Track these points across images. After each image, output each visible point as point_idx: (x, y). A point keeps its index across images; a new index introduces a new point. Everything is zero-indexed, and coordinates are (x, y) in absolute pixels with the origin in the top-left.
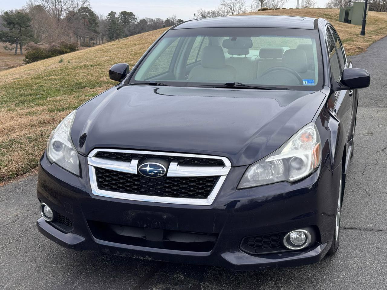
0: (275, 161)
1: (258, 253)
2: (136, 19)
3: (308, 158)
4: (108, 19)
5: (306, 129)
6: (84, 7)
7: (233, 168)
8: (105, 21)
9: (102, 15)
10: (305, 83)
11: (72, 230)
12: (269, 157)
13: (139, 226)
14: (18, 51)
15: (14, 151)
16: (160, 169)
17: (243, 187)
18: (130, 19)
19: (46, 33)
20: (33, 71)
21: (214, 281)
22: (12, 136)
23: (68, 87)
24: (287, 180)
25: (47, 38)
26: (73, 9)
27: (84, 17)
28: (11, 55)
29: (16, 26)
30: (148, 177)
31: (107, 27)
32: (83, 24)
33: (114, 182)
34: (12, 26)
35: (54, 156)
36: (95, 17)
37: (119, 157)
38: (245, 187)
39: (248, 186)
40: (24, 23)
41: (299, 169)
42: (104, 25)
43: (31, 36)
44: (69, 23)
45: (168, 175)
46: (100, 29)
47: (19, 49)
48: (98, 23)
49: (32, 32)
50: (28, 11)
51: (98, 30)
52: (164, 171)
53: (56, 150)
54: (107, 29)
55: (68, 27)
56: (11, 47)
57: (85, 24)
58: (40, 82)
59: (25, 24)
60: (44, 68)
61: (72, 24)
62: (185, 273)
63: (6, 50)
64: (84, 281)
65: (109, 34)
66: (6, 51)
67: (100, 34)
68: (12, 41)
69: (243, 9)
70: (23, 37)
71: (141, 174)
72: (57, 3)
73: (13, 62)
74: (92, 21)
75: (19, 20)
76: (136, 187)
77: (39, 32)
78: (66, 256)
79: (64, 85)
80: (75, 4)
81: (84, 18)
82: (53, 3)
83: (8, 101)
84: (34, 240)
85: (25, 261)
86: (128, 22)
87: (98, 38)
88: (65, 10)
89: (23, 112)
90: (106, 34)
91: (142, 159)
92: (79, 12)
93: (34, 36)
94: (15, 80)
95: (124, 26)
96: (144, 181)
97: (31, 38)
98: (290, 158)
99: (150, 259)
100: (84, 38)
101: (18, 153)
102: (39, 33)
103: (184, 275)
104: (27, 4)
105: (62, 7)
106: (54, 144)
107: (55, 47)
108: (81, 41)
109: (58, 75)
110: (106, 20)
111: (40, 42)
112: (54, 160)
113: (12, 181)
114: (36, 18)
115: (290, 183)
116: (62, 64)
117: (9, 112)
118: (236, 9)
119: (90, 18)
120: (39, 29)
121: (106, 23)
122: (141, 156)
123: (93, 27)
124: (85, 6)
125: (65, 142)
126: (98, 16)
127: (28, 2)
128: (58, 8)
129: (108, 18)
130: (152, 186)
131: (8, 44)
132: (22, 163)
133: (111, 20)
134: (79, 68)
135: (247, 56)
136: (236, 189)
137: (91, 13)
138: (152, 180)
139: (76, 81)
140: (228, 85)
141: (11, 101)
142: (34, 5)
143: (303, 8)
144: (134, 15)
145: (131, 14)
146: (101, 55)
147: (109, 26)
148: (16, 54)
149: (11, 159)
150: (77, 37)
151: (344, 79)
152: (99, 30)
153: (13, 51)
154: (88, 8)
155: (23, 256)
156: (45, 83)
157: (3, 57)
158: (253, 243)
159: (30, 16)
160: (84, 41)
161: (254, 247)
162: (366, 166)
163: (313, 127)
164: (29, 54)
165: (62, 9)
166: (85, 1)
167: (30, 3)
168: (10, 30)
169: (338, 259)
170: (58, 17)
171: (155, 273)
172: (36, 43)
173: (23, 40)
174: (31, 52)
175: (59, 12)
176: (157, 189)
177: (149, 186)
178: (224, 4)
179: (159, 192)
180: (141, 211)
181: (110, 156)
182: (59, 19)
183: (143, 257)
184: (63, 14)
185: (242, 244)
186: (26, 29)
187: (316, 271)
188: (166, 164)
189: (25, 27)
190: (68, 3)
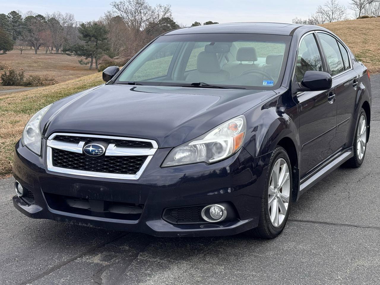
0: (197, 146)
1: (178, 223)
3: (227, 144)
5: (235, 120)
6: (165, 18)
7: (159, 149)
10: (265, 84)
11: (34, 202)
12: (192, 142)
13: (83, 198)
14: (94, 65)
16: (100, 150)
17: (166, 166)
19: (124, 46)
20: (82, 82)
24: (206, 161)
25: (125, 51)
26: (153, 20)
27: (165, 28)
28: (86, 70)
29: (93, 39)
30: (91, 156)
33: (65, 160)
34: (88, 38)
37: (72, 139)
38: (169, 166)
39: (170, 165)
40: (100, 35)
43: (107, 49)
45: (106, 154)
47: (94, 63)
49: (109, 45)
50: (105, 22)
52: (103, 151)
53: (28, 135)
55: (147, 39)
56: (86, 61)
59: (102, 36)
61: (152, 36)
63: (81, 64)
66: (81, 66)
68: (88, 54)
70: (100, 50)
71: (86, 153)
72: (137, 14)
75: (95, 32)
76: (81, 165)
80: (155, 14)
82: (132, 14)
88: (144, 21)
91: (88, 141)
92: (159, 23)
93: (110, 49)
96: (87, 160)
97: (107, 51)
98: (212, 143)
99: (91, 226)
102: (116, 46)
103: (130, 247)
104: (105, 15)
105: (141, 18)
106: (28, 131)
111: (116, 56)
112: (26, 144)
114: (113, 30)
115: (208, 164)
118: (335, 18)
120: (116, 42)
122: (88, 139)
124: (166, 17)
125: (35, 129)
126: (180, 27)
127: (106, 13)
128: (137, 19)
130: (94, 164)
131: (83, 58)
136: (160, 167)
137: (173, 24)
138: (94, 158)
142: (112, 16)
148: (91, 69)
151: (305, 81)
153: (88, 66)
154: (169, 18)
157: (77, 72)
158: (175, 214)
159: (107, 28)
161: (176, 218)
162: (369, 174)
163: (242, 119)
164: (102, 68)
165: (141, 20)
166: (167, 10)
167: (108, 14)
168: (86, 43)
169: (275, 242)
170: (137, 28)
171: (106, 244)
172: (112, 57)
173: (98, 54)
174: (104, 66)
175: (139, 23)
176: (98, 166)
177: (92, 164)
178: (320, 12)
179: (99, 168)
180: (84, 184)
181: (65, 139)
182: (138, 30)
183: (87, 224)
184: (142, 25)
185: (165, 214)
186: (103, 42)
187: (247, 249)
188: (106, 145)
189: (102, 40)
190: (148, 13)
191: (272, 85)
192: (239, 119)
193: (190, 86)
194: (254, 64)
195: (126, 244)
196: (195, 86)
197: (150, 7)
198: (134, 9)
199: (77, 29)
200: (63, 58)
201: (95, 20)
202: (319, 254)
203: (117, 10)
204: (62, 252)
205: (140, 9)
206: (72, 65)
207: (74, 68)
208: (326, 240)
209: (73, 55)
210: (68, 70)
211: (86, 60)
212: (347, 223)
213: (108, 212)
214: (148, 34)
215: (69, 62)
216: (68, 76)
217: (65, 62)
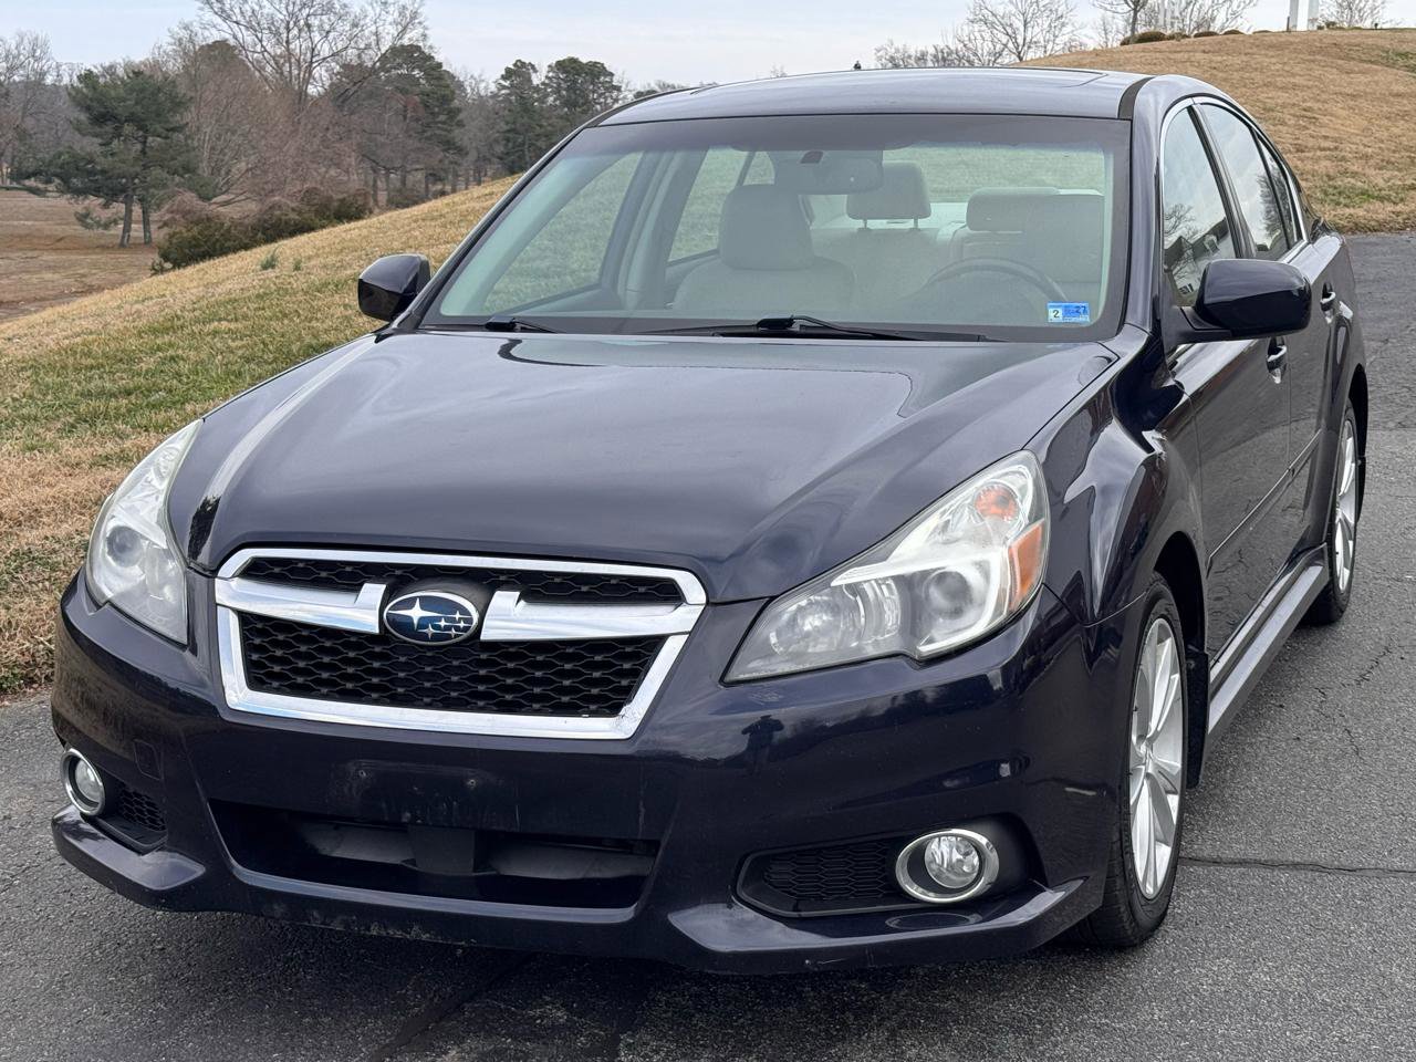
0: (866, 586)
1: (804, 914)
2: (618, 89)
3: (987, 576)
4: (503, 92)
5: (1000, 472)
6: (402, 46)
7: (711, 610)
8: (491, 102)
9: (476, 75)
10: (1055, 315)
11: (165, 839)
12: (845, 571)
13: (386, 819)
14: (136, 231)
15: (22, 592)
16: (458, 616)
17: (747, 676)
18: (594, 92)
19: (250, 155)
20: (157, 304)
21: (671, 1029)
22: (23, 542)
23: (276, 359)
24: (908, 652)
25: (254, 176)
26: (359, 56)
27: (405, 86)
28: (104, 248)
29: (128, 129)
30: (417, 645)
31: (498, 127)
32: (401, 117)
33: (301, 664)
34: (109, 128)
35: (111, 579)
36: (448, 86)
37: (324, 574)
38: (755, 675)
39: (763, 674)
40: (158, 115)
41: (957, 613)
42: (488, 119)
43: (187, 169)
44: (342, 111)
45: (486, 635)
46: (470, 135)
47: (137, 222)
48: (459, 110)
49: (193, 153)
50: (174, 66)
51: (461, 139)
52: (469, 621)
53: (116, 558)
54: (497, 135)
55: (337, 129)
56: (106, 215)
57: (409, 115)
58: (171, 345)
59: (162, 118)
60: (200, 291)
61: (354, 117)
62: (573, 1003)
63: (87, 226)
64: (208, 1025)
65: (507, 154)
66: (88, 233)
67: (467, 154)
68: (112, 190)
69: (1066, 38)
70: (154, 173)
71: (393, 633)
72: (295, 31)
73: (111, 277)
74: (435, 103)
75: (137, 103)
76: (375, 680)
77: (217, 152)
78: (163, 949)
79: (260, 354)
80: (366, 33)
81: (404, 91)
82: (277, 34)
83: (36, 417)
84: (57, 897)
85: (11, 965)
86: (583, 104)
87: (460, 173)
88: (324, 59)
89: (82, 456)
90: (493, 155)
91: (399, 581)
92: (382, 68)
93: (198, 167)
94: (78, 340)
95: (568, 120)
96: (402, 659)
97: (186, 176)
98: (925, 574)
99: (425, 937)
100: (405, 172)
101: (38, 598)
102: (221, 157)
103: (569, 1009)
104: (172, 37)
105: (313, 50)
106: (110, 541)
107: (278, 213)
108: (392, 186)
109: (245, 317)
110: (494, 96)
111: (223, 193)
112: (109, 595)
113: (7, 703)
114: (207, 93)
115: (918, 662)
116: (271, 273)
117: (28, 454)
118: (1034, 39)
119: (428, 88)
120: (219, 139)
121: (493, 109)
122: (398, 572)
123: (439, 128)
124: (406, 42)
125: (147, 530)
126: (461, 79)
127: (176, 29)
128: (298, 51)
129: (504, 87)
130: (431, 676)
131: (93, 202)
132: (50, 636)
133: (513, 98)
134: (330, 287)
135: (922, 223)
136: (721, 680)
137: (433, 69)
138: (429, 654)
139: (308, 339)
140: (769, 327)
141: (46, 418)
142: (200, 41)
143: (1315, 28)
144: (612, 75)
145: (596, 71)
146: (431, 237)
147: (507, 123)
148: (124, 245)
149: (10, 622)
150: (375, 171)
151: (1208, 300)
152: (466, 138)
153: (112, 232)
154: (418, 48)
155: (8, 950)
156: (190, 347)
157: (72, 257)
158: (786, 876)
159: (182, 89)
160: (403, 182)
161: (789, 893)
162: (1387, 649)
163: (1024, 469)
164: (174, 241)
165: (312, 57)
166: (409, 20)
167: (184, 34)
168: (101, 145)
169: (1151, 962)
170: (297, 88)
171: (468, 1002)
172: (206, 198)
173: (154, 186)
174: (181, 233)
175: (303, 69)
176: (449, 685)
177: (421, 675)
178: (981, 20)
179: (454, 694)
180: (391, 764)
181: (292, 571)
182: (302, 95)
183: (405, 928)
184: (317, 76)
185: (746, 878)
186: (169, 141)
187: (1055, 999)
188: (479, 595)
189: (164, 133)
190: (339, 28)
191: (1084, 319)
192: (1015, 468)
193: (752, 330)
194: (916, 230)
195: (548, 999)
196: (773, 331)
197: (345, 6)
198: (285, 13)
199: (64, 94)
200: (11, 204)
201: (132, 58)
202: (1349, 1007)
203: (218, 20)
204: (293, 1049)
205: (308, 15)
206: (49, 233)
207: (57, 243)
208: (1351, 944)
209: (54, 194)
210: (36, 249)
211: (106, 211)
212: (1397, 863)
213: (494, 873)
214: (341, 107)
215: (36, 220)
216: (39, 272)
217: (21, 220)
